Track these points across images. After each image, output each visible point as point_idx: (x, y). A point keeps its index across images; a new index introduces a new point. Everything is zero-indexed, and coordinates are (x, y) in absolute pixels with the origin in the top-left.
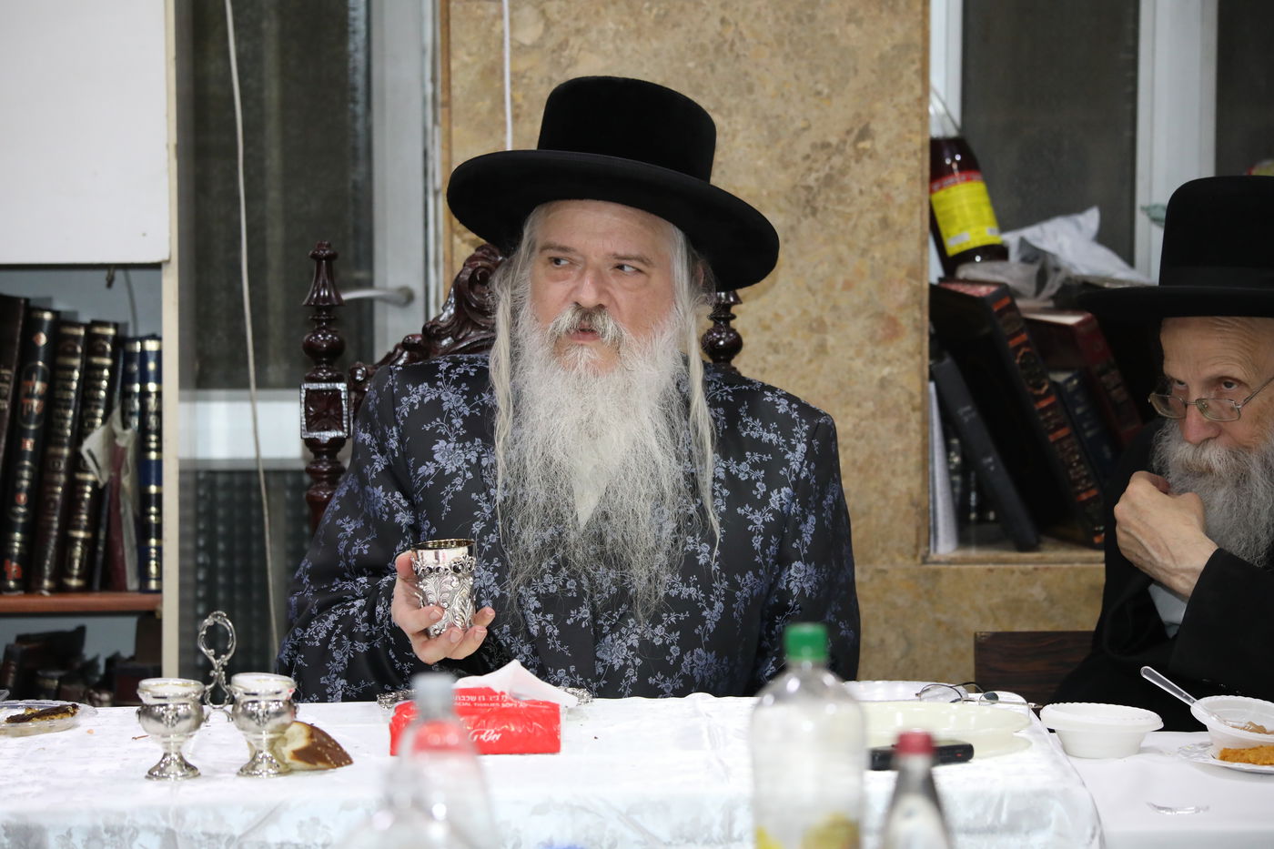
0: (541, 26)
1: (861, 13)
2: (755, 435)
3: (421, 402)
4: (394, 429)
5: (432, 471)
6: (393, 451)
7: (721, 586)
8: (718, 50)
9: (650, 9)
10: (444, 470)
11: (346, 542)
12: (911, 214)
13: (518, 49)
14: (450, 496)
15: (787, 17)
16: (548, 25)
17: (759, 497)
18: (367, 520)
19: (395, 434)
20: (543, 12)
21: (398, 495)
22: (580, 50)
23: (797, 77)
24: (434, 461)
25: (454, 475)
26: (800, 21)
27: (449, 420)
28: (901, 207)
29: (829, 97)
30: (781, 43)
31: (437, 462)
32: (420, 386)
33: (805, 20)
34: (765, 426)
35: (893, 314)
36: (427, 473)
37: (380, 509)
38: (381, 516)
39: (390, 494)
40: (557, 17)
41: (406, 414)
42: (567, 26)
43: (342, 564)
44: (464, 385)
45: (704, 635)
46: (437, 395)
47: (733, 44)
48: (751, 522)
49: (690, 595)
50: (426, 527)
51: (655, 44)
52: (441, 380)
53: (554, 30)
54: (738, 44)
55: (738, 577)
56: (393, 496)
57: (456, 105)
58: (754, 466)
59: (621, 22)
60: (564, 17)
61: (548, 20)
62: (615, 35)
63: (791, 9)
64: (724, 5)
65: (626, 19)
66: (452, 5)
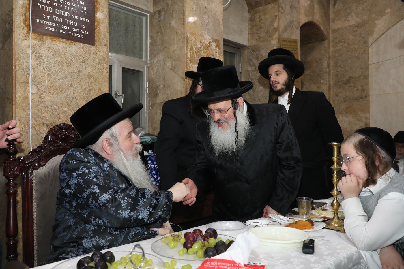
8: (73, 98)
9: (60, 89)
13: (32, 93)
15: (85, 94)
16: (38, 90)
20: (37, 87)
22: (45, 95)
26: (88, 95)
30: (84, 98)
40: (40, 88)
42: (42, 90)
47: (75, 98)
51: (61, 96)
53: (39, 91)
54: (76, 98)
57: (17, 104)
59: (54, 91)
60: (42, 88)
61: (38, 89)
62: (53, 93)
63: (86, 92)
64: (74, 90)
65: (55, 90)
66: (17, 83)
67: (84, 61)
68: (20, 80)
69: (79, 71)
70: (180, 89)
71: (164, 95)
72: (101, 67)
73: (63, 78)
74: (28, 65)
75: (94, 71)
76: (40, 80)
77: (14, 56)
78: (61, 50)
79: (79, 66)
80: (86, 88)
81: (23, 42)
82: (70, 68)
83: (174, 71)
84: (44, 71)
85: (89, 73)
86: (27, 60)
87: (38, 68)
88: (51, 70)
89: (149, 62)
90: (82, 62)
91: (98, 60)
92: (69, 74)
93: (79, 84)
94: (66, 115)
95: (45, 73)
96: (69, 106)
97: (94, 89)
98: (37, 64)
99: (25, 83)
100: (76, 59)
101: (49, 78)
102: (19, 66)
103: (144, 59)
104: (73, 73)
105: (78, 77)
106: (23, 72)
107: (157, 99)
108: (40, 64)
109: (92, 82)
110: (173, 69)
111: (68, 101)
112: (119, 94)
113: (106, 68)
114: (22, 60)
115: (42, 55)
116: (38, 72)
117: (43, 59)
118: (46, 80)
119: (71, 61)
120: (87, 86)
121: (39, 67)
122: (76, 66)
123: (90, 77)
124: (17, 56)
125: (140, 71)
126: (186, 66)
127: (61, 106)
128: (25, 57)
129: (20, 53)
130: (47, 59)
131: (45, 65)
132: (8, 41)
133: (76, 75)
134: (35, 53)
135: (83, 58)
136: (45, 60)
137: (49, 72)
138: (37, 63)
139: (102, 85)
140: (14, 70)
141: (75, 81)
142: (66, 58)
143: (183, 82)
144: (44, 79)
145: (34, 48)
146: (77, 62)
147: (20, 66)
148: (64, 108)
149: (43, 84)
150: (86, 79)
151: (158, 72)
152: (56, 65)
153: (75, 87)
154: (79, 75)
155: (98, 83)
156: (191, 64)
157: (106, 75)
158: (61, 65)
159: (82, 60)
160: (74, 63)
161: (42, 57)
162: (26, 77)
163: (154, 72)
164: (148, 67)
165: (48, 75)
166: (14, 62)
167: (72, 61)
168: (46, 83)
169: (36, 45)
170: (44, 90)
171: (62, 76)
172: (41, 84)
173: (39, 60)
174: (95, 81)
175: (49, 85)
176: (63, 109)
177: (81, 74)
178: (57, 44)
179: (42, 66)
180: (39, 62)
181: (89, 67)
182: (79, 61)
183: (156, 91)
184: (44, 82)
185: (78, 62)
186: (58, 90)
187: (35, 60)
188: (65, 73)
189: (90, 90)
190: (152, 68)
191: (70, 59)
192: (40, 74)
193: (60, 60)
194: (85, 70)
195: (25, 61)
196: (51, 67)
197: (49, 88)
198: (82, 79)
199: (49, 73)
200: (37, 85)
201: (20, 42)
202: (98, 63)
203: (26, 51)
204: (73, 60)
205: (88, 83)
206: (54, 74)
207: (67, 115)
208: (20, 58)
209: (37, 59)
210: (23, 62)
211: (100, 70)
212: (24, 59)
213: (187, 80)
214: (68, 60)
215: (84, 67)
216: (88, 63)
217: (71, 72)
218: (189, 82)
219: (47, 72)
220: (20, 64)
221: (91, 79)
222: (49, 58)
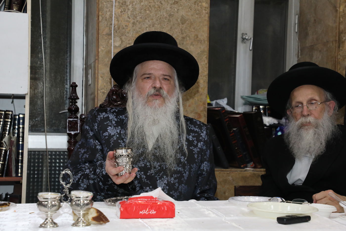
0: (120, 42)
1: (194, 43)
2: (192, 129)
3: (103, 117)
4: (96, 124)
5: (107, 134)
6: (96, 130)
7: (187, 167)
10: (111, 134)
11: (81, 155)
13: (115, 47)
14: (113, 141)
16: (122, 42)
17: (195, 144)
18: (88, 148)
19: (96, 125)
20: (121, 39)
21: (97, 141)
24: (108, 132)
25: (113, 136)
27: (111, 122)
31: (109, 132)
32: (103, 113)
33: (181, 44)
34: (195, 127)
35: (199, 113)
36: (106, 135)
37: (92, 145)
38: (92, 147)
39: (95, 141)
40: (124, 40)
41: (99, 120)
42: (126, 42)
43: (80, 160)
44: (115, 113)
45: (184, 181)
46: (108, 115)
48: (194, 151)
49: (180, 170)
50: (106, 149)
52: (108, 112)
53: (123, 43)
55: (192, 165)
56: (96, 142)
57: (100, 59)
58: (193, 137)
60: (126, 40)
61: (122, 40)
66: (99, 36)
67: (176, 3)
68: (102, 32)
69: (170, 15)
70: (331, 25)
71: (314, 34)
72: (199, 8)
73: (150, 25)
74: (111, 14)
75: (190, 14)
76: (124, 30)
79: (170, 9)
80: (178, 36)
82: (159, 12)
84: (128, 19)
85: (182, 17)
86: (110, 9)
87: (121, 17)
88: (136, 17)
90: (174, 3)
92: (157, 20)
93: (169, 31)
95: (130, 22)
97: (189, 37)
98: (121, 12)
99: (108, 35)
101: (134, 27)
102: (102, 17)
104: (162, 19)
105: (168, 23)
106: (106, 23)
108: (124, 12)
109: (186, 28)
112: (247, 38)
113: (206, 7)
114: (105, 10)
116: (121, 21)
117: (127, 6)
118: (130, 30)
119: (160, 4)
120: (180, 34)
121: (123, 15)
122: (166, 10)
123: (183, 21)
124: (100, 6)
128: (109, 5)
129: (103, 1)
130: (132, 5)
131: (129, 13)
133: (166, 21)
136: (130, 7)
137: (134, 20)
138: (120, 10)
139: (199, 30)
141: (164, 29)
144: (129, 29)
146: (168, 5)
147: (103, 16)
149: (127, 35)
150: (179, 24)
152: (143, 11)
154: (169, 21)
155: (194, 28)
157: (205, 16)
158: (149, 10)
159: (173, 2)
160: (164, 6)
161: (127, 3)
162: (109, 28)
165: (133, 24)
167: (162, 4)
168: (130, 33)
170: (128, 42)
171: (149, 23)
172: (125, 35)
173: (123, 7)
174: (190, 26)
177: (172, 19)
179: (126, 13)
180: (123, 9)
181: (182, 9)
182: (171, 2)
183: (306, 29)
184: (128, 33)
188: (152, 19)
189: (183, 38)
191: (159, 2)
192: (124, 24)
193: (146, 4)
194: (178, 13)
195: (108, 10)
196: (136, 14)
198: (174, 25)
199: (134, 22)
200: (121, 36)
202: (195, 2)
204: (163, 2)
205: (182, 30)
206: (140, 22)
208: (103, 7)
209: (121, 7)
210: (107, 11)
211: (198, 12)
212: (107, 8)
213: (341, 10)
214: (157, 3)
215: (176, 9)
216: (181, 3)
217: (160, 17)
218: (343, 12)
219: (132, 21)
220: (103, 15)
221: (185, 24)
222: (134, 4)
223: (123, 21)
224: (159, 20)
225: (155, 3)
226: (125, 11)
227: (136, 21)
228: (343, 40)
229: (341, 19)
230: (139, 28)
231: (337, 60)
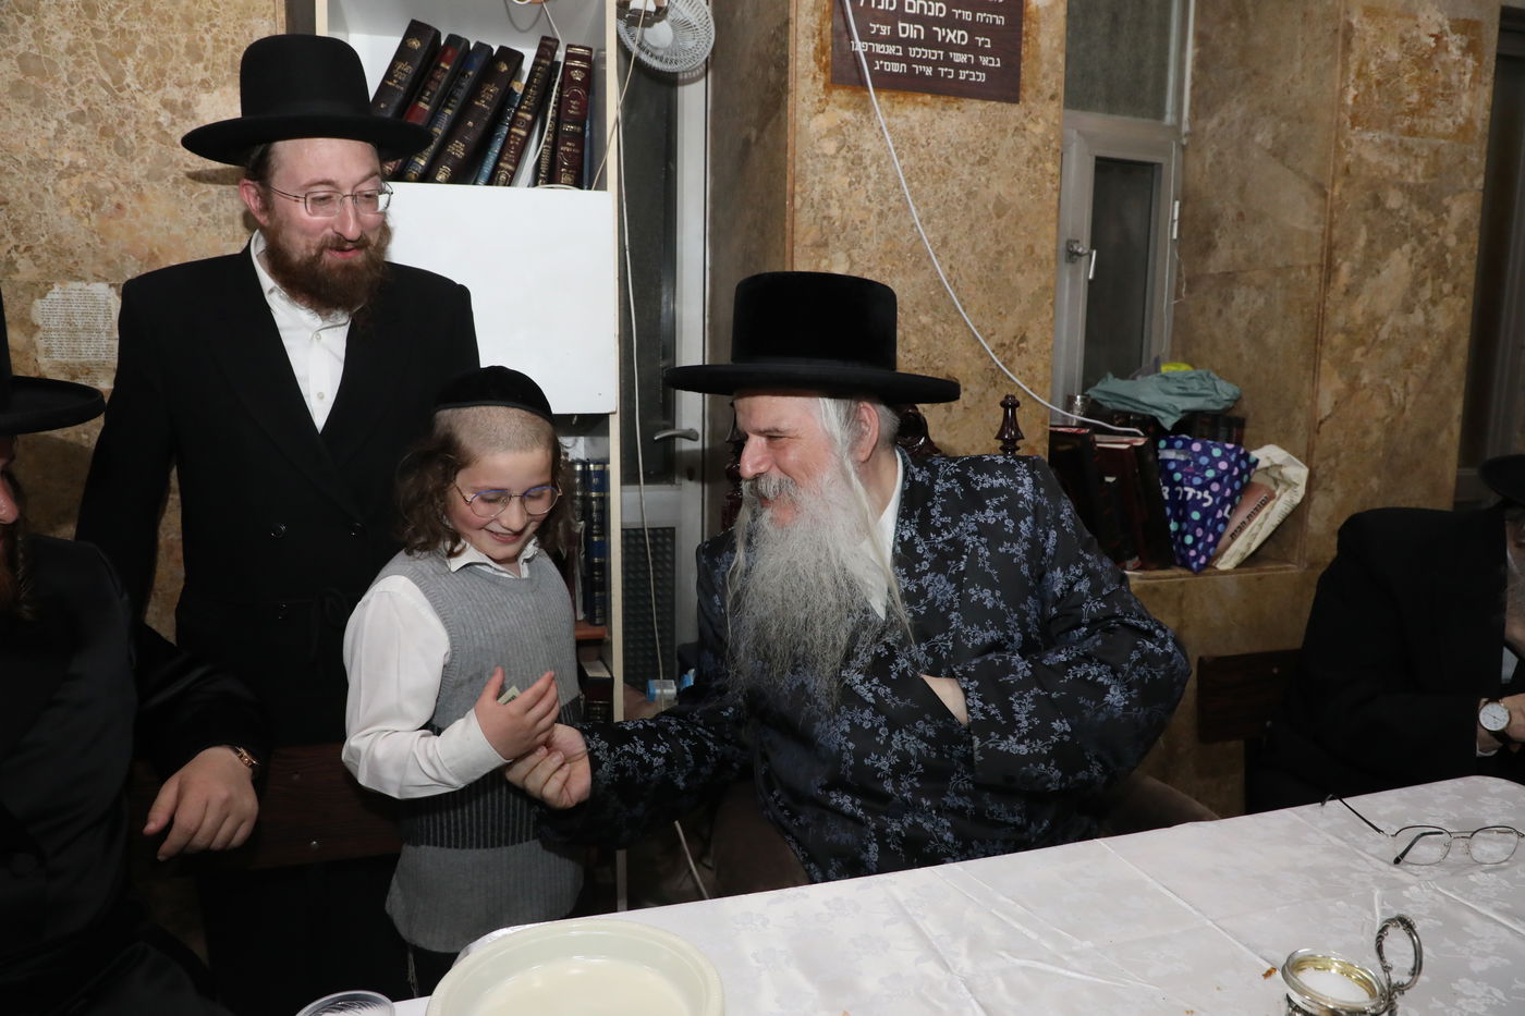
0: (848, 264)
1: (1023, 267)
9: (910, 257)
12: (1045, 386)
15: (985, 267)
16: (852, 264)
20: (849, 256)
23: (989, 304)
26: (992, 270)
28: (1040, 383)
29: (1006, 316)
30: (981, 283)
33: (995, 269)
35: (1032, 444)
40: (857, 259)
42: (863, 265)
47: (955, 281)
51: (913, 279)
53: (855, 267)
59: (893, 265)
60: (861, 260)
61: (852, 261)
62: (891, 272)
63: (987, 261)
64: (952, 258)
65: (897, 262)
66: (795, 248)
67: (983, 161)
68: (803, 239)
69: (970, 194)
70: (1303, 227)
71: (1237, 245)
72: (1038, 175)
74: (826, 189)
75: (1015, 191)
76: (857, 233)
77: (789, 167)
78: (917, 131)
79: (970, 177)
80: (987, 248)
81: (814, 119)
82: (944, 186)
83: (1282, 161)
84: (867, 203)
85: (998, 197)
86: (823, 176)
87: (850, 197)
88: (887, 199)
89: (1186, 128)
90: (979, 163)
91: (1026, 152)
92: (938, 207)
93: (968, 235)
94: (928, 338)
95: (871, 211)
96: (935, 308)
97: (1013, 250)
98: (850, 184)
99: (816, 246)
100: (960, 154)
101: (882, 226)
102: (802, 198)
103: (1169, 119)
104: (950, 204)
105: (963, 215)
106: (812, 214)
107: (1211, 262)
108: (857, 184)
109: (1006, 227)
110: (1279, 152)
111: (932, 293)
112: (1080, 250)
113: (1053, 175)
114: (810, 178)
115: (864, 154)
117: (865, 168)
118: (873, 231)
119: (947, 164)
122: (961, 180)
123: (1001, 209)
124: (798, 168)
125: (1152, 165)
126: (1337, 139)
127: (915, 311)
128: (819, 166)
129: (804, 156)
130: (878, 166)
131: (870, 186)
132: (774, 121)
133: (958, 208)
134: (843, 152)
135: (981, 152)
136: (872, 170)
137: (882, 205)
138: (849, 180)
139: (1038, 233)
140: (789, 210)
141: (954, 228)
142: (931, 156)
143: (1318, 202)
144: (869, 230)
145: (843, 135)
147: (804, 195)
148: (921, 317)
149: (865, 245)
150: (989, 218)
151: (1219, 163)
153: (955, 247)
154: (967, 208)
155: (1025, 229)
156: (1353, 132)
157: (1051, 197)
158: (918, 179)
159: (978, 158)
160: (954, 170)
161: (864, 160)
162: (819, 228)
163: (1203, 165)
164: (1184, 148)
165: (879, 217)
166: (789, 187)
167: (949, 163)
168: (873, 241)
169: (849, 126)
170: (866, 264)
172: (861, 247)
173: (856, 172)
174: (1017, 223)
175: (881, 247)
176: (919, 321)
177: (975, 204)
178: (908, 113)
179: (863, 188)
180: (856, 177)
181: (999, 177)
182: (971, 159)
183: (1209, 233)
184: (867, 240)
185: (967, 166)
186: (905, 259)
187: (844, 171)
188: (926, 204)
189: (1000, 253)
190: (1199, 151)
191: (942, 158)
192: (857, 216)
193: (913, 164)
194: (988, 188)
195: (817, 179)
196: (888, 191)
197: (881, 258)
198: (977, 219)
199: (882, 210)
200: (849, 250)
201: (805, 123)
202: (1029, 161)
203: (820, 148)
204: (952, 159)
205: (996, 233)
207: (930, 337)
208: (806, 171)
209: (850, 170)
210: (814, 182)
211: (1034, 186)
212: (814, 173)
213: (1336, 193)
214: (938, 162)
215: (983, 179)
216: (997, 163)
217: (945, 198)
218: (1340, 199)
219: (876, 208)
220: (804, 191)
221: (1005, 218)
222: (882, 162)
223: (854, 208)
224: (942, 206)
225: (934, 160)
226: (859, 183)
227: (885, 208)
228: (1337, 265)
229: (1336, 216)
230: (895, 228)
231: (1321, 311)
